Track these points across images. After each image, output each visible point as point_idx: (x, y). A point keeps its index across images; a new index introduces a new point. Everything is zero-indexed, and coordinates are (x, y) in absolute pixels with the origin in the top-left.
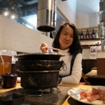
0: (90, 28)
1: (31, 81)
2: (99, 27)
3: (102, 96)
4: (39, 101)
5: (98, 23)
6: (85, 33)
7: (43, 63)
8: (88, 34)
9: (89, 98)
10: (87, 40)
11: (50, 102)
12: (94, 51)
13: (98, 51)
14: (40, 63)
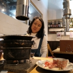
0: (57, 20)
1: (10, 55)
2: (63, 19)
3: (59, 64)
4: (15, 69)
5: (62, 16)
6: (53, 23)
7: (19, 42)
8: (55, 24)
9: (50, 66)
10: (54, 28)
11: (23, 69)
12: (59, 35)
13: (62, 36)
14: (17, 42)
